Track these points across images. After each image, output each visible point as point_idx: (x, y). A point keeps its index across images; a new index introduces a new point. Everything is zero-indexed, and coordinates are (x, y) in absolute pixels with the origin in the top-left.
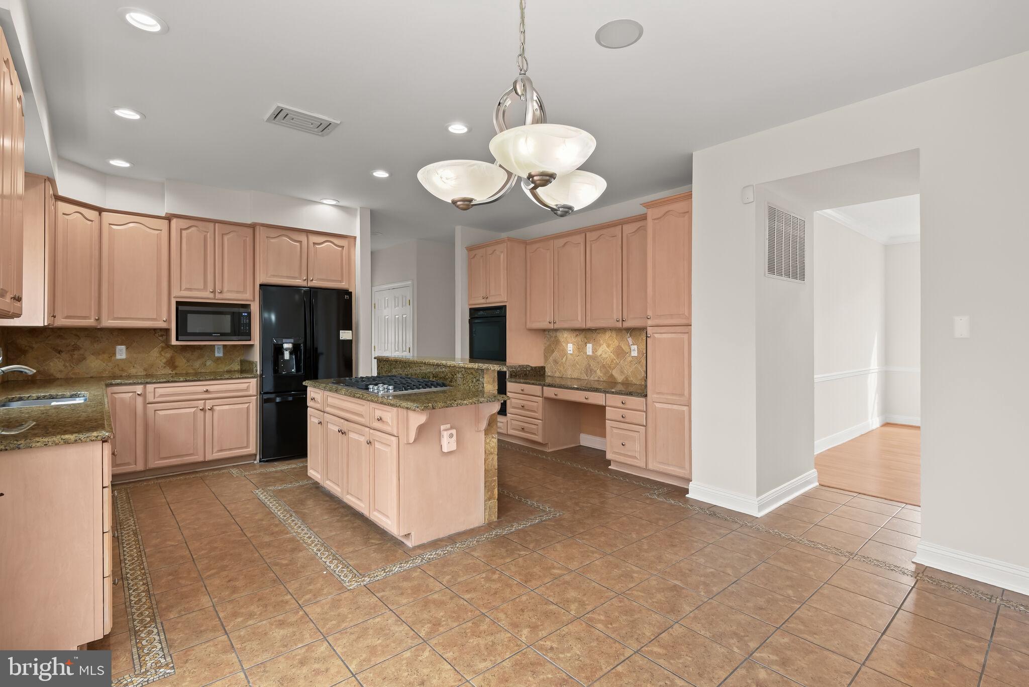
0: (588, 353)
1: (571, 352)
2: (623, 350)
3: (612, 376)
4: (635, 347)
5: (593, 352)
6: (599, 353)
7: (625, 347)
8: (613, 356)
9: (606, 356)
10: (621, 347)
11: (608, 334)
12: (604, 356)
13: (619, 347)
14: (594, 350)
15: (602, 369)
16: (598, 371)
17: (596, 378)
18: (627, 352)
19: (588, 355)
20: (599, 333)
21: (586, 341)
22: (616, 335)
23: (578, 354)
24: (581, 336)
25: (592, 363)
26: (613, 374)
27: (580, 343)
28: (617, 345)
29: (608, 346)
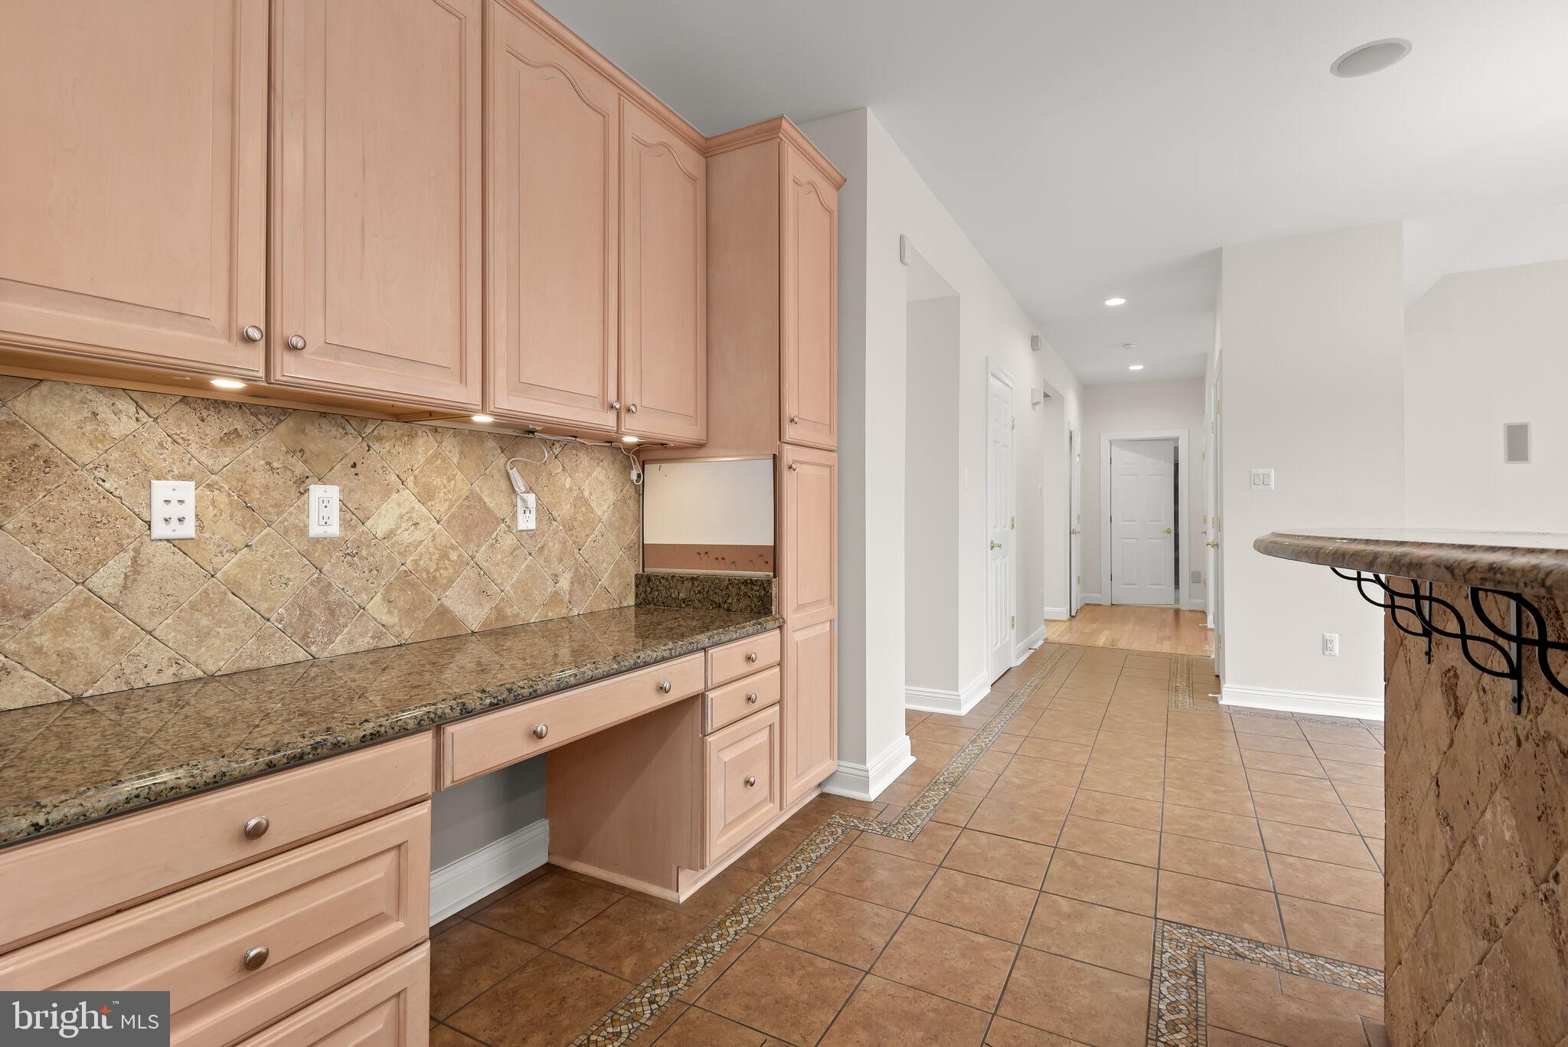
0: (315, 530)
1: (188, 530)
2: (488, 509)
3: (443, 612)
4: (531, 498)
5: (345, 524)
6: (381, 523)
7: (494, 500)
8: (445, 537)
9: (418, 535)
10: (480, 500)
11: (424, 446)
12: (406, 537)
13: (473, 498)
14: (353, 514)
15: (394, 595)
16: (376, 607)
17: (364, 642)
18: (500, 514)
19: (317, 541)
20: (380, 439)
21: (300, 468)
22: (461, 453)
23: (239, 538)
24: (264, 440)
25: (337, 572)
26: (447, 603)
27: (261, 478)
28: (465, 490)
29: (426, 495)
